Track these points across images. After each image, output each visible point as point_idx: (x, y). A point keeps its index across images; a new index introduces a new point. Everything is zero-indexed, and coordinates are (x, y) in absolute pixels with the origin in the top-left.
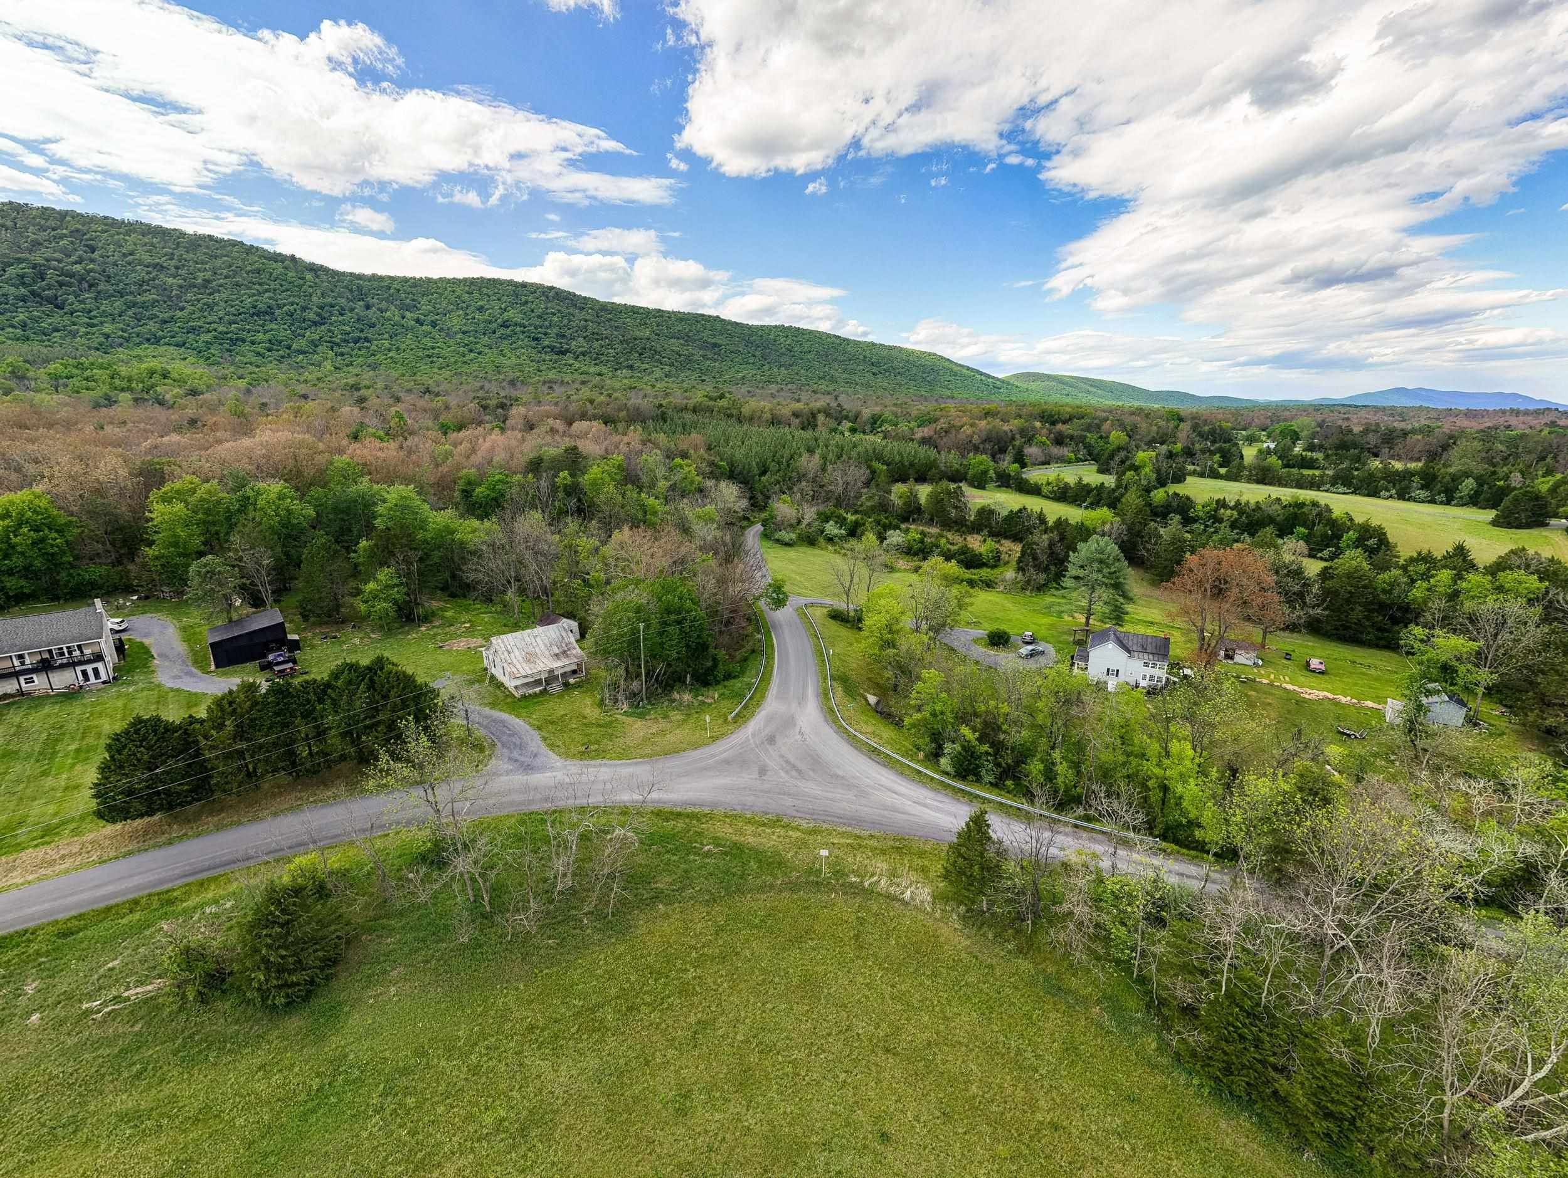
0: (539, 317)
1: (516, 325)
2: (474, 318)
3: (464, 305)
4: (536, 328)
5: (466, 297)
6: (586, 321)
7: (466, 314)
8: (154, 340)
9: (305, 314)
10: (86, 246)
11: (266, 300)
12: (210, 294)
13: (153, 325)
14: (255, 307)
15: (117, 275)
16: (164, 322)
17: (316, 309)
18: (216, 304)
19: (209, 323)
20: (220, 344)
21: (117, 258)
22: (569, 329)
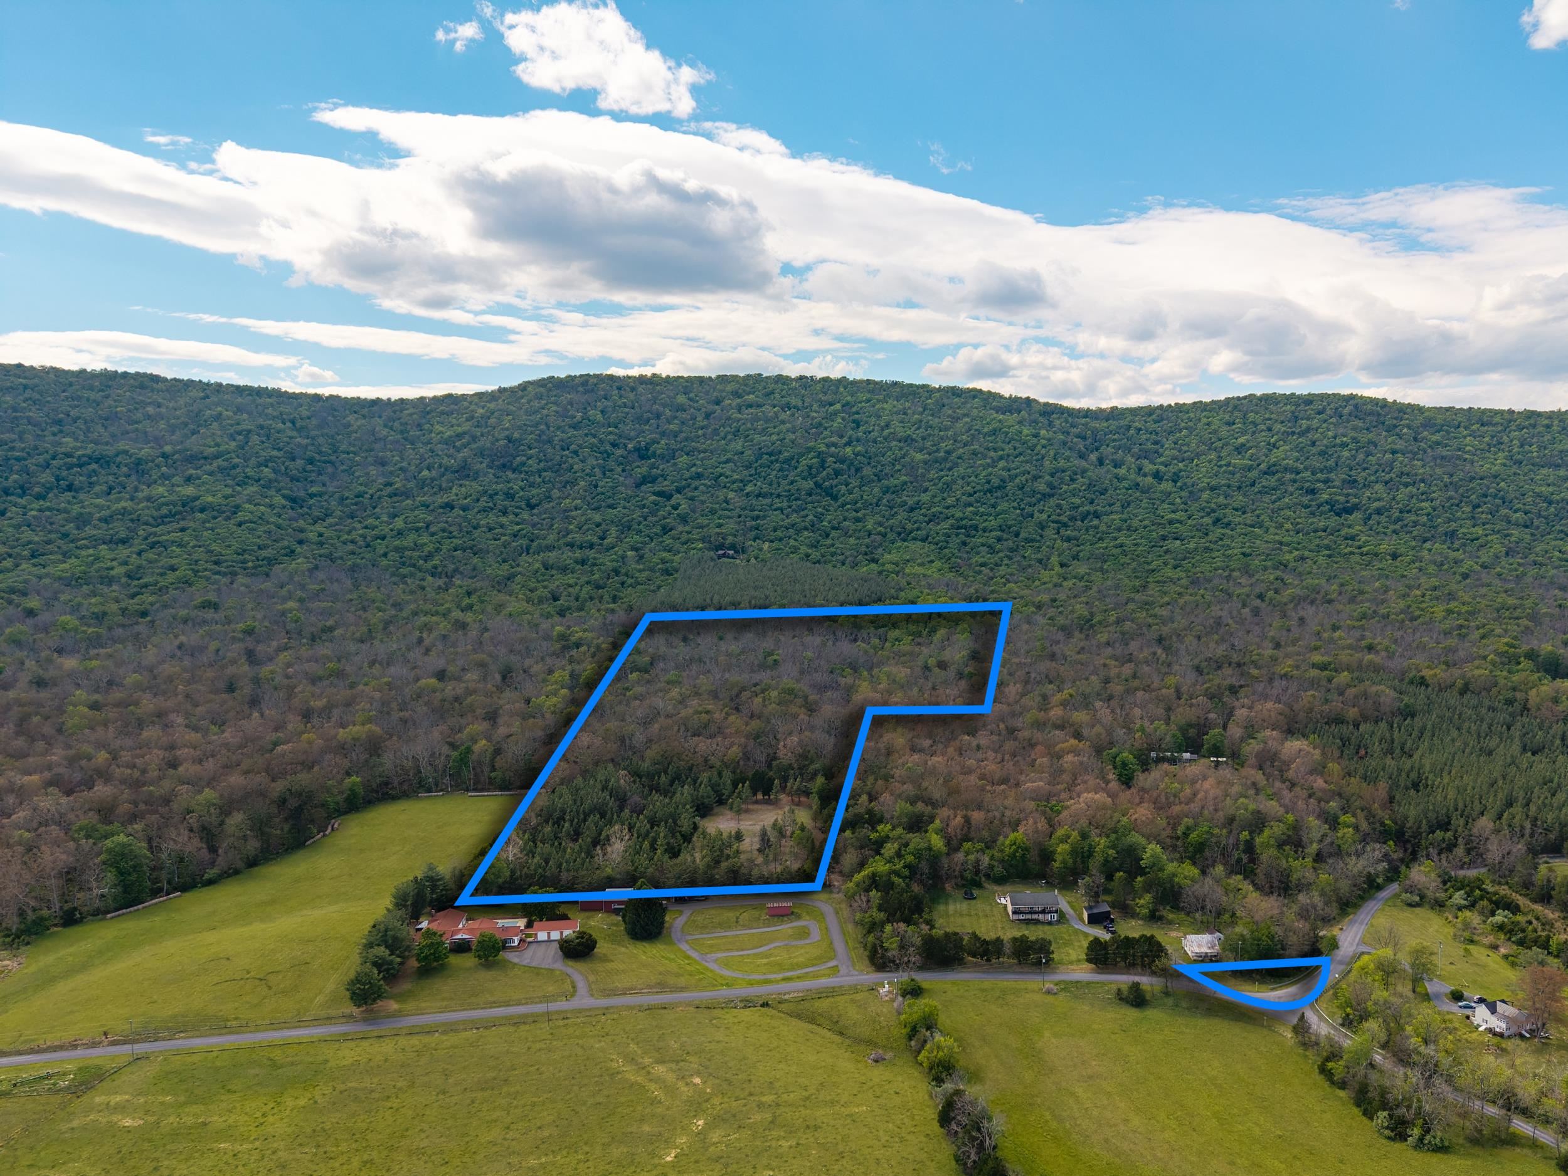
0: (1322, 453)
1: (1285, 469)
2: (1228, 465)
3: (1219, 444)
4: (1313, 474)
5: (1224, 431)
6: (1394, 452)
7: (1220, 458)
8: (904, 535)
9: (1036, 484)
10: (854, 421)
11: (999, 471)
12: (950, 469)
13: (902, 515)
14: (989, 482)
15: (876, 455)
16: (912, 510)
17: (1047, 477)
18: (954, 482)
19: (948, 508)
20: (957, 535)
21: (876, 434)
22: (1365, 469)
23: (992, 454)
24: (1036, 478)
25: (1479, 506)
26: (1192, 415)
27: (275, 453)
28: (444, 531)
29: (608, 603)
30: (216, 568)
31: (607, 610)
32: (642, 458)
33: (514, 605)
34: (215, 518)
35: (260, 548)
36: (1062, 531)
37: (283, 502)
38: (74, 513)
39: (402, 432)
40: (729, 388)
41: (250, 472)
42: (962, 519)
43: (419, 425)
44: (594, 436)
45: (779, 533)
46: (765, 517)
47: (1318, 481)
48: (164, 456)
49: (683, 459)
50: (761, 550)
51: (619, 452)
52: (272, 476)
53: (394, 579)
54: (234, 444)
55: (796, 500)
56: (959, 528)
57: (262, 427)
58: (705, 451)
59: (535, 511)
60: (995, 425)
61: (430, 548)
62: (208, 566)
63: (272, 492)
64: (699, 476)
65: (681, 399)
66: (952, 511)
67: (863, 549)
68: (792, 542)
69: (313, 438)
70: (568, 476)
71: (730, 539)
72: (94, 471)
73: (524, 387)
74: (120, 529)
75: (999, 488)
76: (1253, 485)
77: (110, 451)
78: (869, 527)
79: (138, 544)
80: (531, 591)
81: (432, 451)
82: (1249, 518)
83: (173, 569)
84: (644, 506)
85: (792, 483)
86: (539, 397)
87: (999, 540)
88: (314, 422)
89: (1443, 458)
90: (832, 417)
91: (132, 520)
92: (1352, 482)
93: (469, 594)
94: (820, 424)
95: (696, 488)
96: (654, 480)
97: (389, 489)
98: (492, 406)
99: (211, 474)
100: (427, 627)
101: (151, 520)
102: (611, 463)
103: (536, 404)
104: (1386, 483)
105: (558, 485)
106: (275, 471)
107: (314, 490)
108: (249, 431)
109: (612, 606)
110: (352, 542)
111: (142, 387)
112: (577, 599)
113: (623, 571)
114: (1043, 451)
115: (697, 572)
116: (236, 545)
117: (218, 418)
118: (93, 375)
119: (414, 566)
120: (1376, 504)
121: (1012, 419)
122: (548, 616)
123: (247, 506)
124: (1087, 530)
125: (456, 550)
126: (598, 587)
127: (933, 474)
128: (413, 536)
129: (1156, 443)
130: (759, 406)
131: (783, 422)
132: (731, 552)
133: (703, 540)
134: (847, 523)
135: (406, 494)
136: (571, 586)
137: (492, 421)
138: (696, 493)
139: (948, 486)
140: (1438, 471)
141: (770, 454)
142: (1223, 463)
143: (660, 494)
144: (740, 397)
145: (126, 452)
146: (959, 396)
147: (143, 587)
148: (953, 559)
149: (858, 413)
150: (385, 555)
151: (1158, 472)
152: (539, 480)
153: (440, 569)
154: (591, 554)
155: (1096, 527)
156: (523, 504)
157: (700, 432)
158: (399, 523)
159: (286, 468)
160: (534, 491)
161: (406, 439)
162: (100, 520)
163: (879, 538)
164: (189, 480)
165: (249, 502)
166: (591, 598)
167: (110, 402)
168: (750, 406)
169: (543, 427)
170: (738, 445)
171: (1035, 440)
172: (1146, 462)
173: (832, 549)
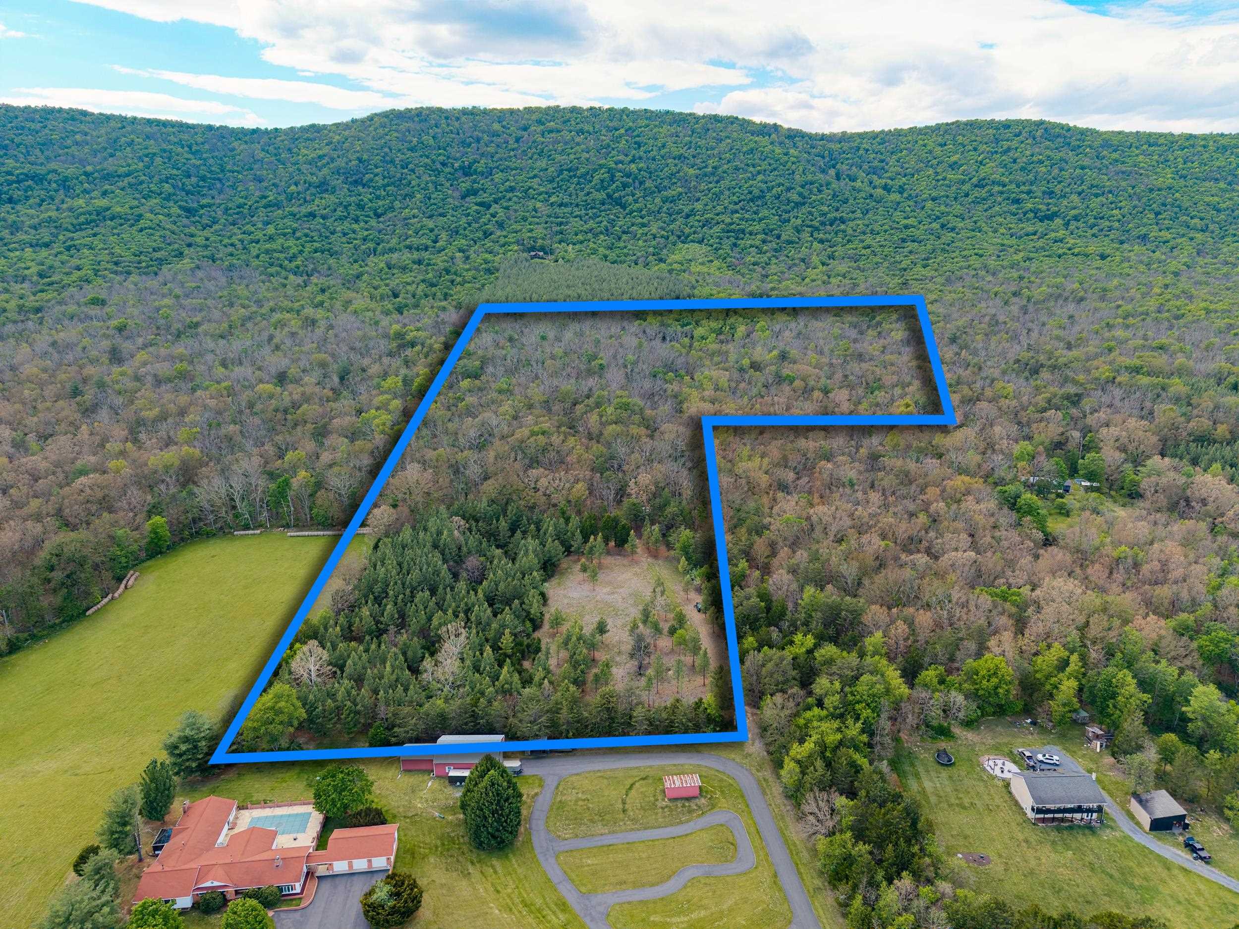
0: (1023, 169)
1: (993, 182)
2: (944, 179)
3: (935, 162)
4: (1018, 186)
5: (938, 151)
6: (1083, 168)
7: (937, 173)
8: (683, 238)
9: (789, 195)
10: (636, 143)
11: (758, 184)
12: (717, 182)
13: (680, 220)
14: (750, 193)
15: (656, 171)
16: (688, 216)
17: (799, 189)
18: (721, 193)
19: (718, 215)
20: (728, 238)
21: (654, 153)
22: (1059, 182)
23: (751, 169)
24: (789, 189)
25: (1160, 213)
26: (910, 138)
27: (175, 172)
28: (306, 235)
29: (440, 300)
30: (115, 268)
31: (439, 308)
32: (466, 174)
33: (360, 303)
34: (121, 225)
35: (154, 250)
36: (816, 235)
37: (179, 211)
38: (10, 221)
39: (276, 155)
40: (534, 117)
41: (153, 187)
42: (731, 224)
43: (290, 150)
44: (428, 157)
45: (580, 237)
46: (567, 223)
47: (1022, 192)
48: (87, 174)
49: (498, 177)
50: (566, 251)
51: (447, 170)
52: (171, 190)
53: (263, 277)
54: (141, 164)
55: (592, 208)
56: (728, 232)
57: (165, 151)
58: (516, 169)
59: (381, 219)
60: (752, 145)
61: (294, 250)
62: (109, 266)
63: (171, 204)
64: (512, 189)
65: (496, 126)
66: (722, 217)
67: (651, 250)
68: (592, 245)
69: (205, 160)
70: (407, 190)
71: (540, 242)
72: (29, 186)
73: (371, 118)
74: (45, 235)
75: (759, 197)
76: (967, 195)
77: (41, 170)
78: (654, 231)
79: (57, 247)
80: (375, 288)
81: (299, 170)
82: (969, 223)
83: (79, 269)
84: (468, 215)
85: (588, 194)
86: (384, 126)
87: (764, 241)
88: (207, 147)
89: (1123, 172)
90: (617, 139)
91: (56, 227)
92: (1051, 194)
93: (323, 291)
94: (609, 146)
95: (510, 199)
96: (475, 193)
97: (264, 201)
98: (346, 133)
99: (123, 189)
100: (281, 324)
101: (70, 227)
102: (442, 179)
103: (381, 131)
104: (1080, 194)
105: (399, 198)
106: (174, 186)
107: (204, 201)
108: (154, 154)
109: (444, 303)
110: (232, 245)
111: (73, 119)
112: (414, 296)
113: (453, 270)
114: (794, 167)
115: (514, 271)
116: (134, 248)
117: (131, 143)
118: (35, 110)
119: (281, 266)
120: (1073, 212)
121: (764, 141)
122: (387, 313)
123: (148, 215)
124: (836, 233)
125: (316, 252)
126: (433, 285)
127: (703, 186)
128: (281, 241)
129: (882, 161)
130: (559, 131)
131: (578, 144)
132: (541, 254)
133: (517, 242)
134: (634, 228)
135: (278, 205)
136: (408, 284)
137: (346, 145)
138: (510, 203)
139: (717, 196)
140: (1124, 184)
141: (569, 170)
142: (939, 177)
143: (481, 204)
144: (543, 124)
145: (55, 171)
146: (719, 121)
147: (49, 285)
148: (729, 259)
149: (638, 136)
150: (258, 257)
151: (886, 185)
152: (383, 193)
153: (301, 269)
154: (426, 255)
155: (844, 231)
156: (371, 214)
157: (512, 153)
158: (271, 230)
159: (183, 184)
160: (381, 203)
161: (279, 160)
162: (30, 227)
163: (662, 241)
164: (105, 194)
165: (151, 212)
166: (426, 296)
167: (47, 131)
168: (550, 132)
169: (387, 150)
170: (542, 163)
171: (786, 158)
172: (875, 177)
173: (625, 251)
